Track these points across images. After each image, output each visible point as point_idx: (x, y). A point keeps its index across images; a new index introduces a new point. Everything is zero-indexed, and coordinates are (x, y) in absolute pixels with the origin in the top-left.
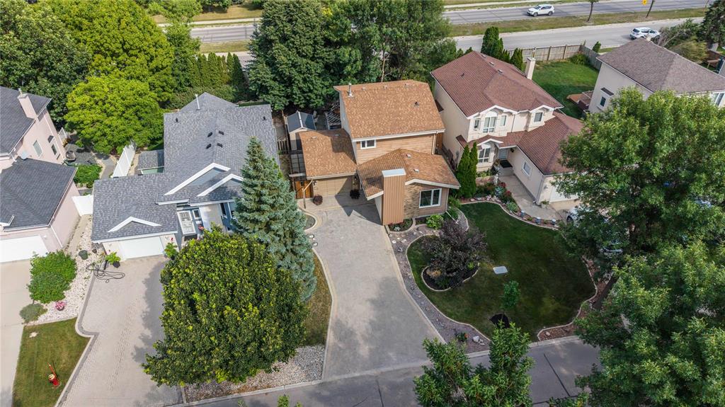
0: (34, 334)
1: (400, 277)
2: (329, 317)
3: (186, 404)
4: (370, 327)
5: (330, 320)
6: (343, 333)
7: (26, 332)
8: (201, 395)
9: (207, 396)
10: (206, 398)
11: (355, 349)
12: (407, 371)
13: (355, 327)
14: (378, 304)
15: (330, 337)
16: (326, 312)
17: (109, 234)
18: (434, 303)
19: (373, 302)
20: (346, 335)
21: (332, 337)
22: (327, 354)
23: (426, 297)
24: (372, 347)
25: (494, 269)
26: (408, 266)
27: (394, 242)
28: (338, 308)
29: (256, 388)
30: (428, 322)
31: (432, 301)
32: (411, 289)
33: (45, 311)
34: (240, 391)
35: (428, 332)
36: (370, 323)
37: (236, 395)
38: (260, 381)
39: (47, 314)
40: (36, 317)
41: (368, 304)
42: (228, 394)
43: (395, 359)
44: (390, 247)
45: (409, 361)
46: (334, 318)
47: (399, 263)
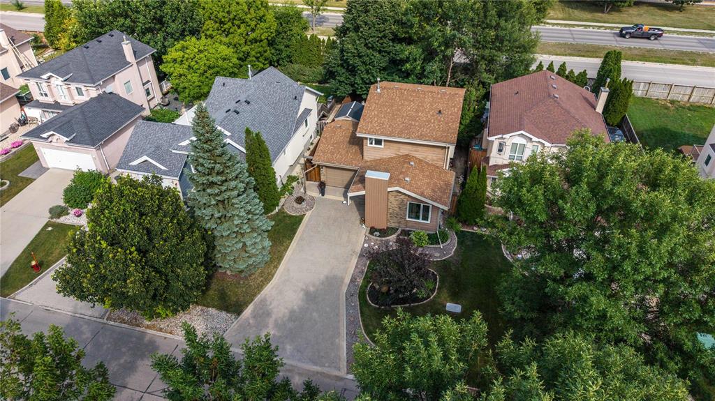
0: (50, 229)
1: (347, 280)
2: (259, 293)
3: (105, 321)
4: (288, 314)
5: (259, 296)
6: (261, 312)
7: (47, 225)
8: (120, 319)
9: (123, 321)
10: (121, 322)
11: (261, 330)
12: (291, 368)
13: (275, 310)
14: (311, 297)
15: (248, 312)
16: (260, 287)
17: (130, 166)
18: (361, 316)
19: (307, 294)
20: (263, 314)
21: (250, 311)
22: (235, 325)
23: (359, 307)
24: (277, 334)
25: (448, 304)
26: (363, 272)
27: (366, 245)
28: (272, 288)
29: (161, 330)
30: (344, 331)
31: (361, 312)
32: (349, 295)
33: (68, 214)
34: (148, 327)
35: (337, 340)
36: (291, 312)
37: (142, 329)
38: (168, 326)
39: (68, 217)
40: (59, 216)
41: (301, 295)
42: (138, 326)
43: (288, 353)
44: (358, 250)
45: (299, 360)
46: (263, 296)
47: (356, 267)
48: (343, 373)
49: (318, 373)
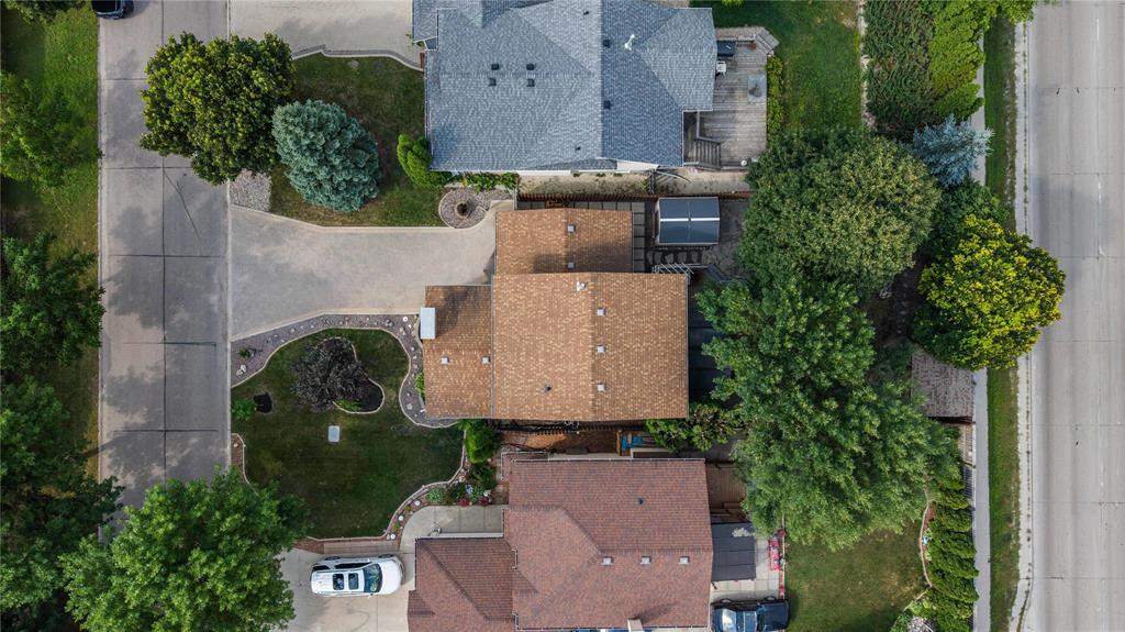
2: (302, 220)
4: (283, 262)
5: (298, 222)
6: (280, 232)
11: (259, 242)
14: (310, 278)
18: (300, 340)
19: (313, 273)
20: (276, 236)
21: (277, 220)
22: (257, 212)
24: (258, 259)
25: (338, 428)
26: (361, 326)
35: (265, 322)
36: (287, 264)
43: (239, 280)
45: (234, 293)
46: (300, 226)
47: (367, 316)
48: (231, 338)
49: (226, 315)
